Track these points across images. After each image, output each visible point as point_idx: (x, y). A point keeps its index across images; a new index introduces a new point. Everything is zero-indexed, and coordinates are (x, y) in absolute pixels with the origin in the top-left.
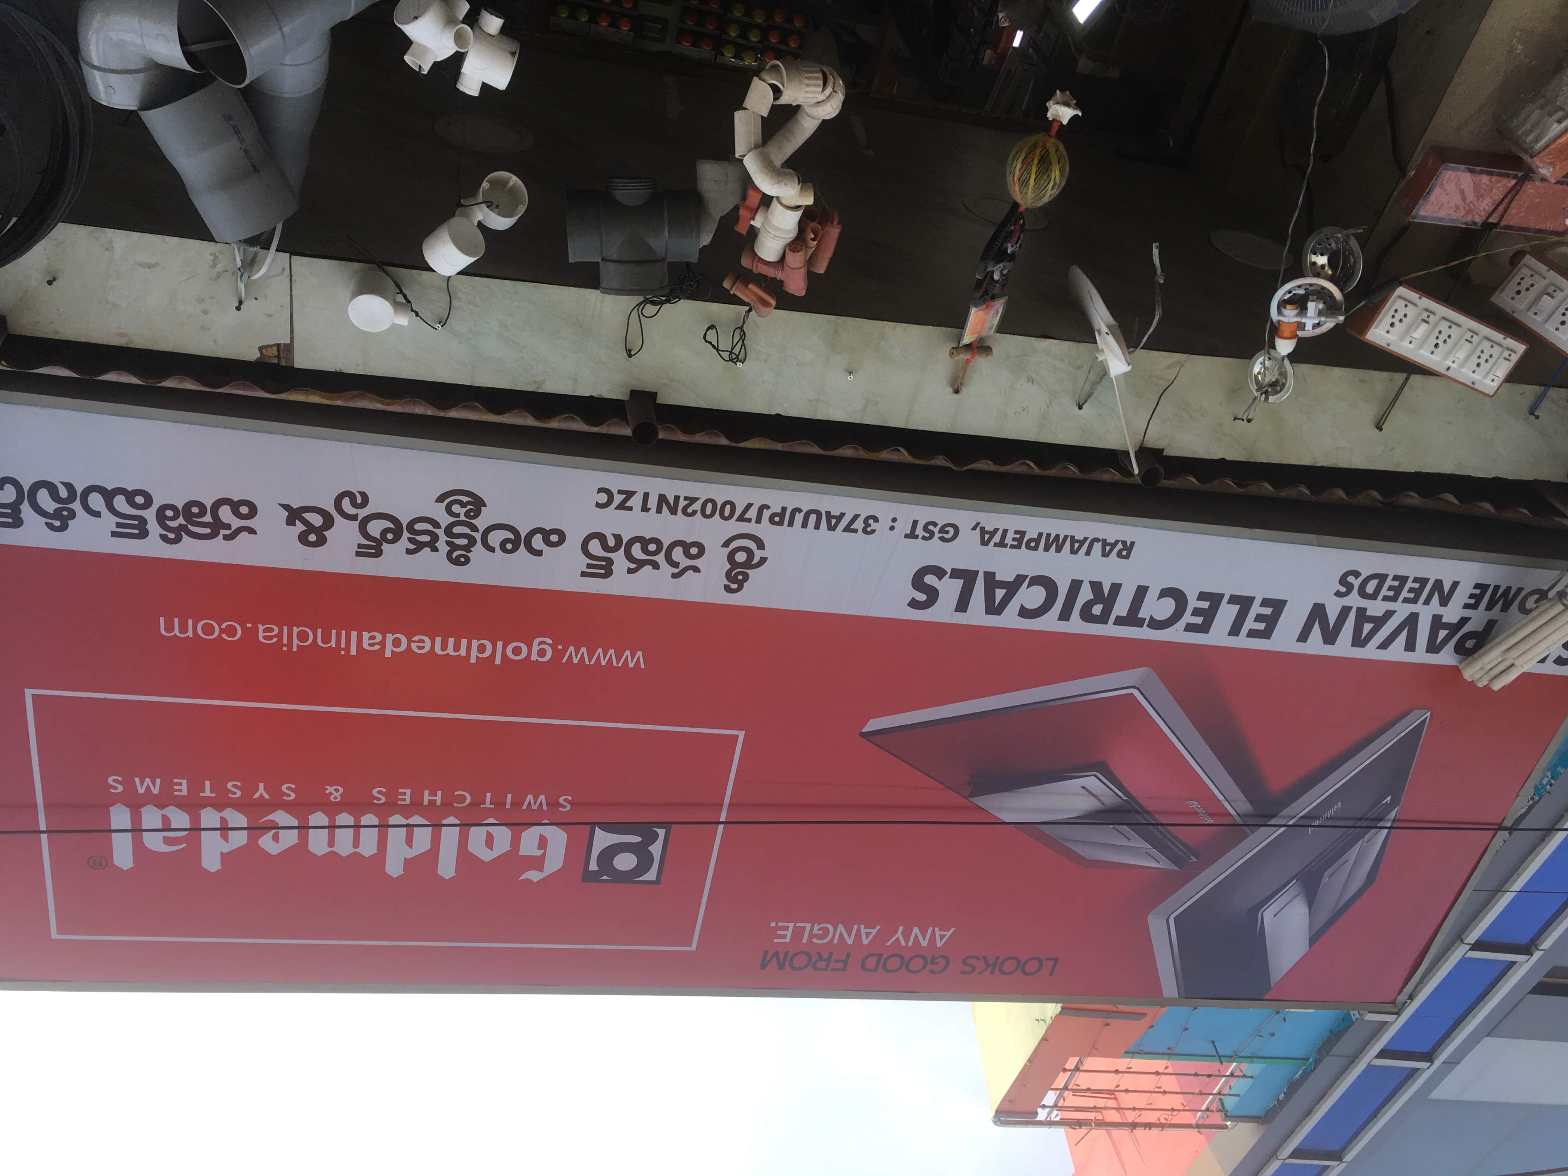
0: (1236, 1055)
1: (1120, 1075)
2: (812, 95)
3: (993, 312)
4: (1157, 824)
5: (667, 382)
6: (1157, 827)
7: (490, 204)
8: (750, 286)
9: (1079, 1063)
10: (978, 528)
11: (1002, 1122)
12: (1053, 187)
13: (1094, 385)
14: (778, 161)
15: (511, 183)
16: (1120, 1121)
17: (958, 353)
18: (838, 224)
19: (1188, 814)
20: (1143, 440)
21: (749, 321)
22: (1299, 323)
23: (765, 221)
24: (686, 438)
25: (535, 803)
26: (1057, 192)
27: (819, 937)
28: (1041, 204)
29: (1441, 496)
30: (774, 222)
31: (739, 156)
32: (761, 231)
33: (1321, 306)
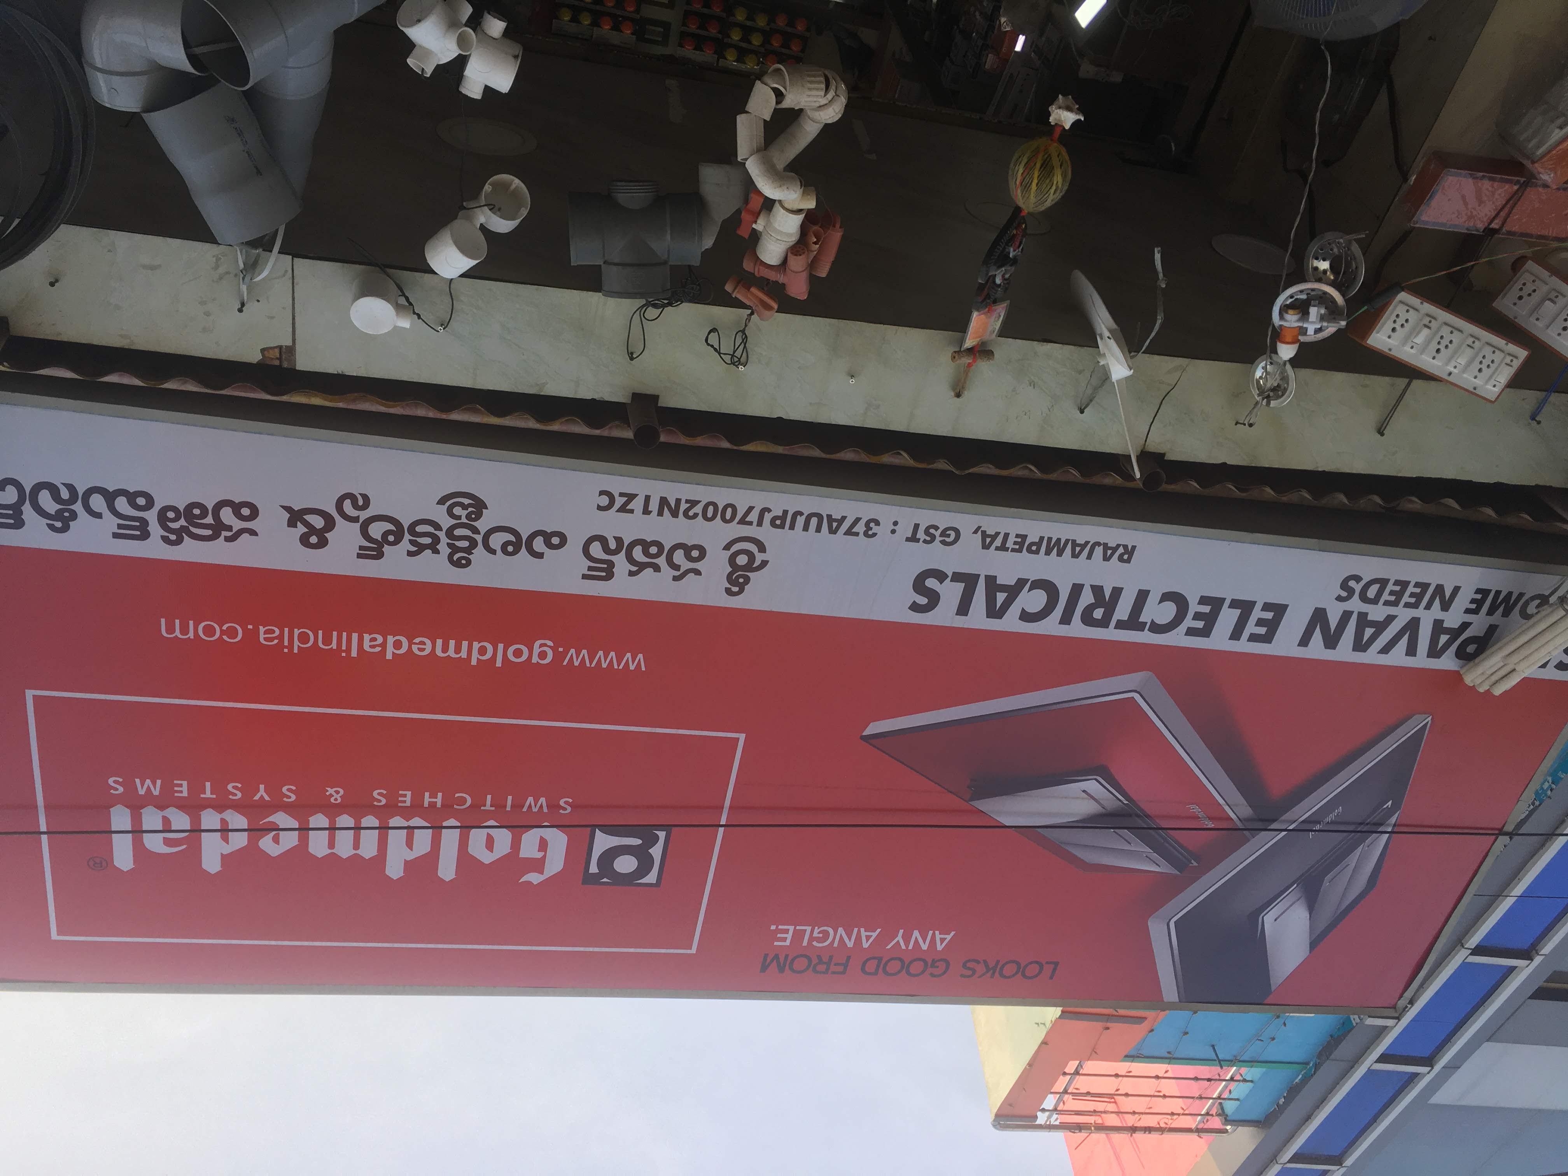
0: (1236, 1059)
1: (1120, 1079)
2: (814, 99)
3: (994, 316)
4: (1157, 828)
5: (669, 385)
6: (1157, 831)
7: (492, 206)
8: (752, 289)
9: (1079, 1067)
10: (980, 532)
11: (1002, 1126)
12: (1055, 191)
13: (1096, 389)
14: (781, 165)
15: (514, 186)
16: (1120, 1125)
17: (959, 357)
18: (840, 227)
19: (1190, 818)
20: (1145, 444)
21: (751, 324)
22: (1300, 328)
23: (767, 224)
24: (688, 441)
25: (535, 806)
26: (1060, 197)
27: (819, 940)
28: (1043, 208)
29: (1443, 501)
30: (776, 225)
31: (742, 160)
32: (763, 234)
33: (1323, 311)
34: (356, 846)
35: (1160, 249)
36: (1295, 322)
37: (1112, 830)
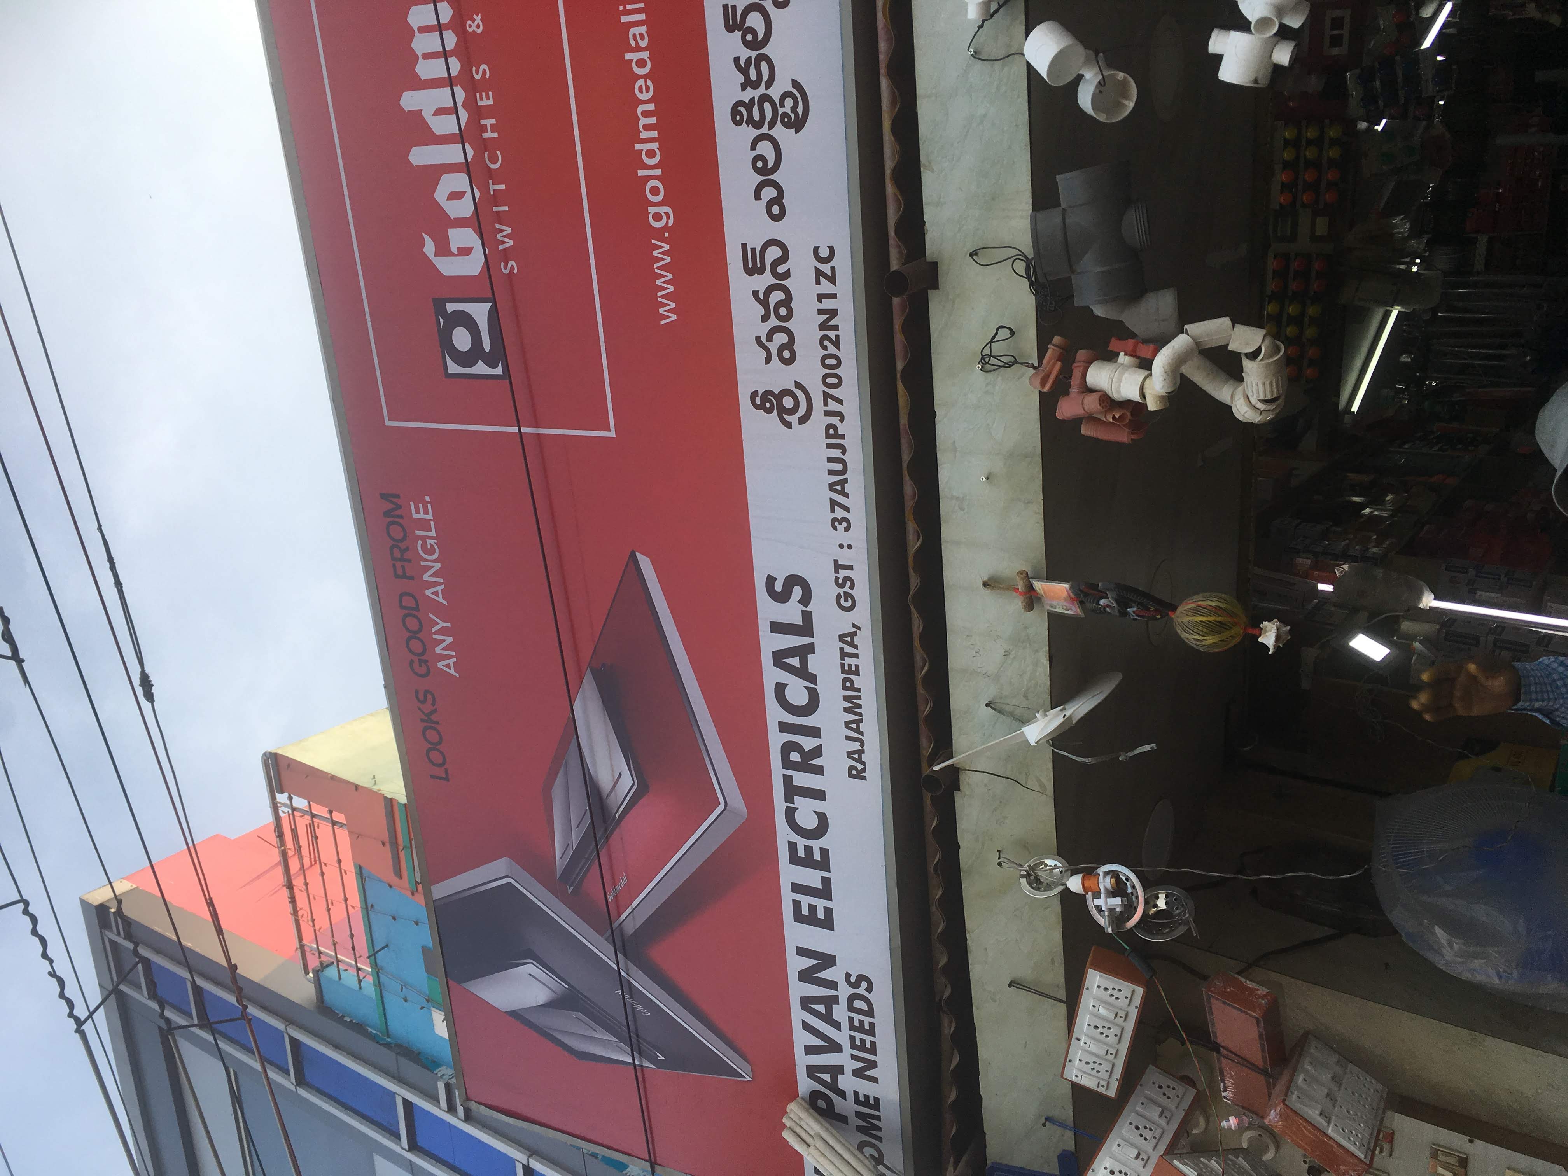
0: (379, 970)
1: (337, 865)
2: (1255, 391)
3: (1067, 605)
4: (598, 850)
5: (951, 297)
6: (595, 850)
7: (1103, 83)
8: (1059, 363)
9: (341, 825)
10: (856, 630)
11: (267, 762)
12: (1198, 640)
13: (1011, 714)
14: (1185, 369)
15: (1126, 102)
16: (292, 873)
17: (1022, 579)
18: (1132, 439)
19: (613, 878)
20: (965, 770)
21: (1024, 368)
22: (1100, 892)
23: (1126, 366)
24: (897, 327)
25: (502, 236)
26: (1192, 645)
27: (424, 545)
28: (1179, 631)
29: (956, 1051)
30: (1126, 375)
31: (1186, 329)
32: (1115, 364)
33: (1118, 909)
34: (427, 56)
35: (1155, 748)
36: (1105, 887)
37: (587, 808)
